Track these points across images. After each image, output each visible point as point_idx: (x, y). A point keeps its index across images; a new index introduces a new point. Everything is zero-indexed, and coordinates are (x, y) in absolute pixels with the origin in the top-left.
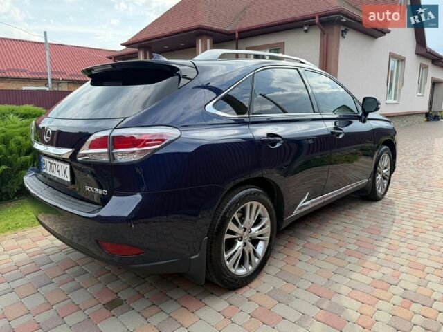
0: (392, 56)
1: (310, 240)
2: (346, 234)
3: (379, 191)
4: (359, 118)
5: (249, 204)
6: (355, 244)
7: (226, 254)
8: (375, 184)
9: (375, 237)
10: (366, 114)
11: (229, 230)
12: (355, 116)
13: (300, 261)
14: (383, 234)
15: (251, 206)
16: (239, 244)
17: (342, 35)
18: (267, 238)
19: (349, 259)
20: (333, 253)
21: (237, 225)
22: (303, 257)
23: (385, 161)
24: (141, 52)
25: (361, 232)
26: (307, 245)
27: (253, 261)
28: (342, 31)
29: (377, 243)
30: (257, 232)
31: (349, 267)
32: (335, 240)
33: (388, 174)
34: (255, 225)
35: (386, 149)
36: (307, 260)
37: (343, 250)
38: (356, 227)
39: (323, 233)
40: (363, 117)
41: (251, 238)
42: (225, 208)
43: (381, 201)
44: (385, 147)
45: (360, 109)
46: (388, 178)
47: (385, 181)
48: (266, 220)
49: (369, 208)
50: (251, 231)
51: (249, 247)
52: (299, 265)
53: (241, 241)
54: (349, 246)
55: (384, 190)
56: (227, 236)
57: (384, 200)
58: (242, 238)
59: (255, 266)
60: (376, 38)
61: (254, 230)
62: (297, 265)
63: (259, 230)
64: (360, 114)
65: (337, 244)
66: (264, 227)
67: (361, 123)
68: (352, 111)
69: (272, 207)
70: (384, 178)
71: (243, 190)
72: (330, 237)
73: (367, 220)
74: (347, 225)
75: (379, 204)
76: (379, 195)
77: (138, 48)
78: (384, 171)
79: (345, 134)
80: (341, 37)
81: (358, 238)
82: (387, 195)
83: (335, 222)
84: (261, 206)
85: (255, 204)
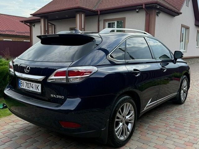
0: (183, 26)
1: (151, 124)
2: (168, 121)
3: (182, 99)
4: (172, 61)
5: (125, 104)
6: (173, 125)
7: (116, 129)
8: (180, 95)
9: (183, 122)
10: (176, 59)
11: (117, 117)
12: (170, 60)
13: (148, 134)
14: (186, 121)
15: (126, 105)
16: (121, 124)
17: (157, 15)
18: (133, 121)
19: (172, 132)
20: (164, 130)
21: (120, 114)
22: (149, 132)
23: (185, 83)
24: (42, 19)
25: (175, 120)
26: (150, 126)
27: (127, 133)
28: (157, 13)
29: (184, 125)
30: (129, 118)
31: (172, 136)
32: (163, 124)
33: (186, 90)
34: (128, 115)
35: (185, 77)
36: (151, 133)
37: (168, 128)
38: (172, 117)
39: (157, 120)
40: (175, 61)
41: (126, 121)
42: (116, 106)
43: (183, 104)
44: (185, 76)
45: (173, 57)
46: (186, 92)
47: (185, 94)
48: (132, 112)
49: (178, 108)
50: (126, 118)
51: (125, 126)
52: (148, 136)
53: (121, 123)
54: (171, 127)
55: (184, 98)
56: (116, 120)
57: (184, 103)
58: (122, 121)
59: (128, 135)
60: (175, 16)
61: (127, 117)
62: (147, 136)
63: (129, 117)
64: (173, 59)
65: (164, 126)
66: (131, 116)
67: (173, 64)
68: (169, 58)
69: (135, 106)
70: (185, 92)
71: (123, 97)
72: (160, 122)
73: (177, 113)
74: (168, 116)
75: (183, 105)
76: (182, 101)
77: (41, 17)
78: (184, 89)
79: (167, 69)
80: (156, 16)
81: (174, 122)
82: (186, 101)
83: (162, 115)
84: (131, 105)
85: (128, 104)
